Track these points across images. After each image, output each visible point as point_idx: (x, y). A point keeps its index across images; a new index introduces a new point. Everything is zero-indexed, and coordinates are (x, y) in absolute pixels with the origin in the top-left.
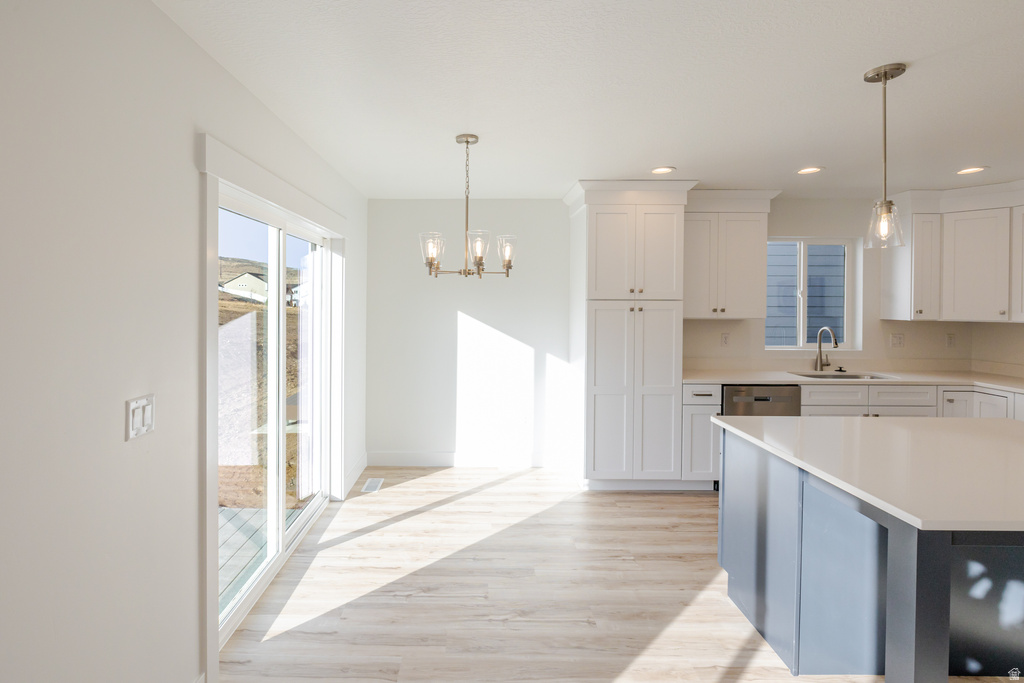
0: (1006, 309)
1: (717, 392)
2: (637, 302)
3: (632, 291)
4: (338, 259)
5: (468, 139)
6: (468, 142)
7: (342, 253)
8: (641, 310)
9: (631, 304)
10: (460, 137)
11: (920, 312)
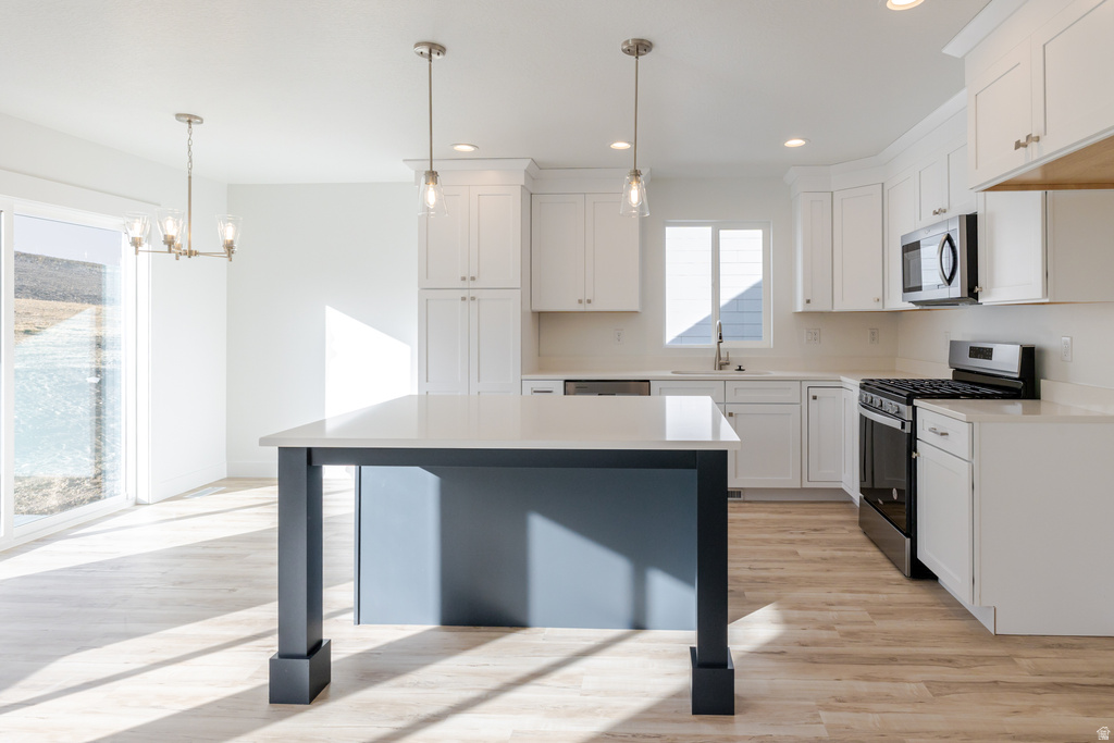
1: (558, 387)
2: (470, 290)
3: (464, 279)
5: (190, 119)
6: (189, 122)
8: (473, 299)
9: (465, 293)
10: (178, 116)
11: (808, 301)
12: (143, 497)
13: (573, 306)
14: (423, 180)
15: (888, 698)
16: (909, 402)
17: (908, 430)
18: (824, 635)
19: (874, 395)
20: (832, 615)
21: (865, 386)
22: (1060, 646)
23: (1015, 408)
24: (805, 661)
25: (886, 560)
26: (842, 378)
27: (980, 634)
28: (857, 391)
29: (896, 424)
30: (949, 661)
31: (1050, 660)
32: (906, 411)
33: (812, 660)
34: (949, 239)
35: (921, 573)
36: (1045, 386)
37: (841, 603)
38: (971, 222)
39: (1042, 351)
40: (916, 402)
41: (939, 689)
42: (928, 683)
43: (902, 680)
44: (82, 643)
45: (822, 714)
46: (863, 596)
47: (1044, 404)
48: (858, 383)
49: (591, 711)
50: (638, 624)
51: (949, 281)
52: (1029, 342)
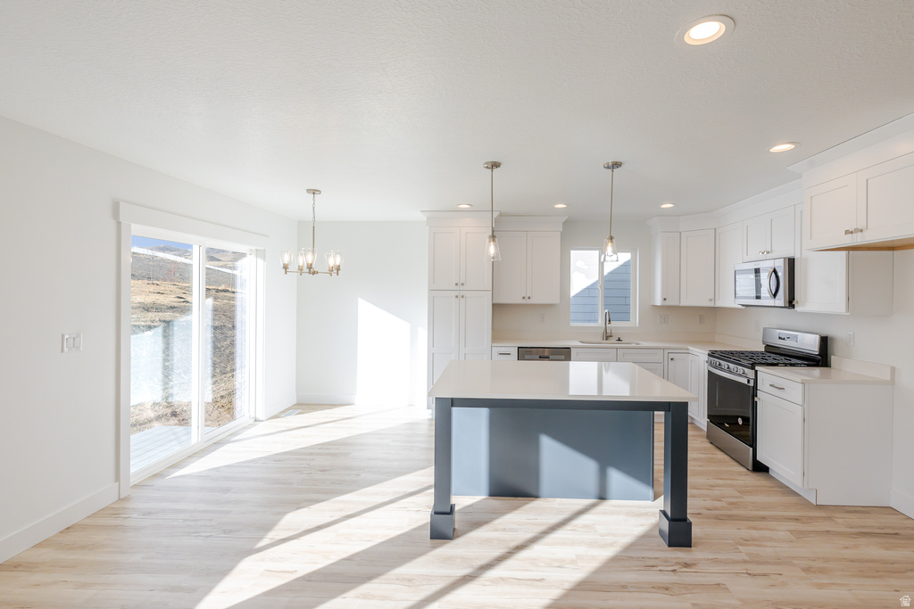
0: (713, 298)
1: (514, 352)
2: (460, 291)
3: (457, 284)
4: (260, 262)
5: (314, 192)
7: (264, 258)
8: (463, 297)
9: (457, 293)
10: (308, 191)
11: (665, 299)
12: (260, 417)
13: (520, 301)
14: (488, 240)
15: (771, 539)
16: (753, 368)
17: (752, 384)
18: (718, 504)
19: (721, 362)
20: (716, 492)
21: (712, 354)
22: (856, 512)
23: (817, 371)
24: (715, 518)
25: (732, 460)
26: (689, 348)
27: (806, 504)
28: (706, 358)
29: (744, 381)
30: (797, 519)
31: (854, 519)
32: (750, 373)
33: (717, 518)
34: (775, 271)
35: (759, 468)
36: (834, 360)
37: (718, 486)
38: (791, 263)
39: (832, 339)
40: (757, 368)
41: (800, 535)
42: (791, 532)
43: (774, 530)
44: (298, 505)
45: (740, 547)
46: (729, 482)
47: (832, 371)
48: (707, 353)
49: (611, 545)
50: (602, 497)
51: (775, 295)
52: (824, 334)
